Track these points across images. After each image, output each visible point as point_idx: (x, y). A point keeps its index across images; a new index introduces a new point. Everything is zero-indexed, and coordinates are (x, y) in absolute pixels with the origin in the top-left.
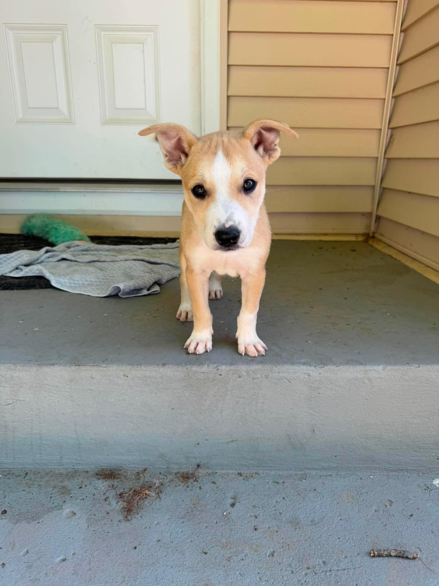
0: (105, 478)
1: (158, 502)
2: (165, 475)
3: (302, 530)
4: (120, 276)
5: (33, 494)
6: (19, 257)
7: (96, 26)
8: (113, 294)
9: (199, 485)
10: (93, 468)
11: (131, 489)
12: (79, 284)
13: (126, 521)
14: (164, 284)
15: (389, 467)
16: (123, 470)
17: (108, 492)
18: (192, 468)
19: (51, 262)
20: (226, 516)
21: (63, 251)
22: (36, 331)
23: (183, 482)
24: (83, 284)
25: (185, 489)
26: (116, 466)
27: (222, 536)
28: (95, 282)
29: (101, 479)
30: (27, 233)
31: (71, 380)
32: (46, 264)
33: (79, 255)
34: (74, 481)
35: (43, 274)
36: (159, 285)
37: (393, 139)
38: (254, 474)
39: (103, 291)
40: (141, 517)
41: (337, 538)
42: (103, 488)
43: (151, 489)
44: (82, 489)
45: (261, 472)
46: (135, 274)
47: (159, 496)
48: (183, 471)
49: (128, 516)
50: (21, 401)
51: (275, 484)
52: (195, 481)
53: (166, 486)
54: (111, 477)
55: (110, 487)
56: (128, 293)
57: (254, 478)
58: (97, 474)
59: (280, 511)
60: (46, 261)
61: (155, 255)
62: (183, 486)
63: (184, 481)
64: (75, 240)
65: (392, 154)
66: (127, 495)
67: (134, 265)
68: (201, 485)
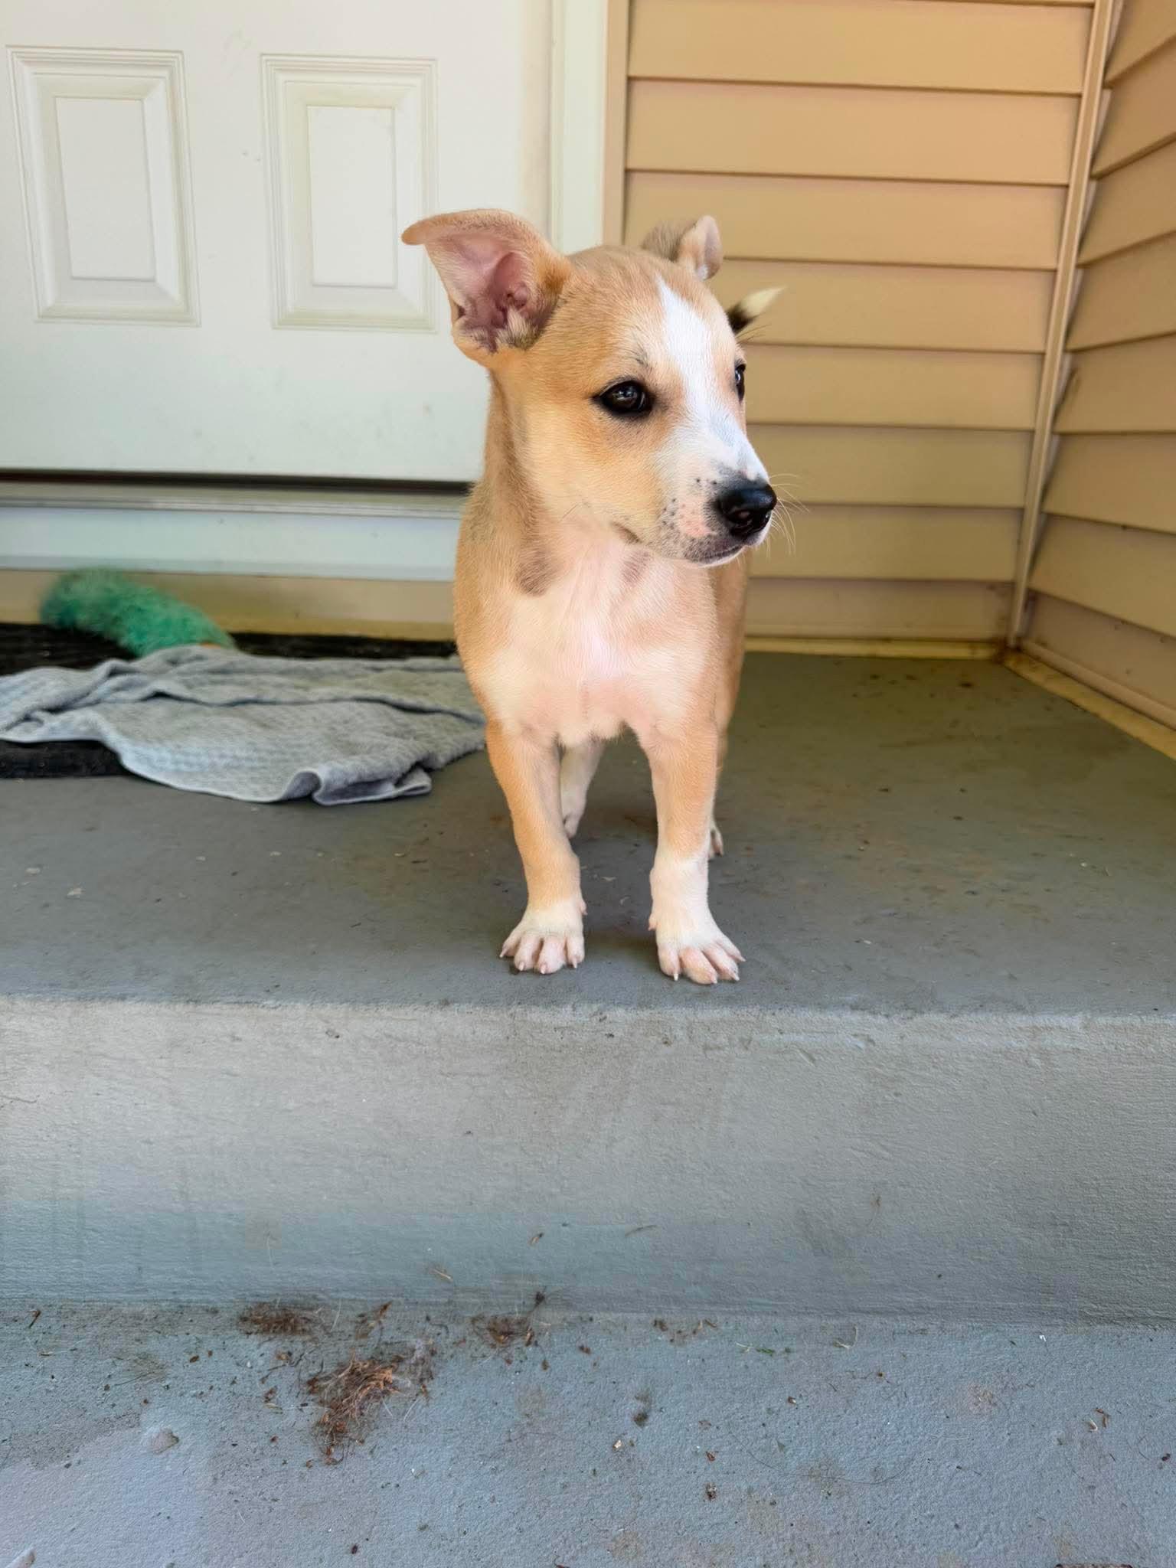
0: (265, 1331)
1: (423, 1407)
2: (441, 1326)
3: (846, 1498)
4: (317, 743)
5: (53, 1377)
6: (35, 688)
7: (264, 58)
8: (297, 794)
9: (542, 1356)
10: (231, 1301)
11: (341, 1367)
12: (200, 765)
13: (328, 1464)
14: (441, 770)
15: (1094, 1310)
16: (318, 1305)
17: (275, 1374)
18: (519, 1306)
19: (124, 701)
20: (622, 1452)
21: (158, 673)
22: (74, 898)
23: (493, 1346)
24: (213, 765)
25: (501, 1367)
26: (300, 1296)
27: (612, 1517)
28: (248, 759)
29: (256, 1333)
30: (61, 622)
31: (173, 1044)
32: (109, 706)
33: (202, 684)
34: (176, 1340)
35: (99, 734)
36: (429, 770)
37: (1078, 381)
38: (701, 1323)
39: (269, 786)
40: (372, 1452)
41: (952, 1524)
42: (261, 1362)
43: (402, 1367)
44: (197, 1362)
45: (720, 1318)
46: (361, 739)
47: (424, 1387)
48: (492, 1313)
49: (333, 1450)
50: (27, 1104)
51: (761, 1355)
52: (528, 1344)
53: (445, 1357)
54: (285, 1330)
55: (279, 1357)
56: (342, 793)
57: (702, 1338)
58: (244, 1319)
59: (781, 1441)
60: (110, 698)
61: (415, 688)
62: (494, 1358)
63: (498, 1345)
64: (191, 642)
65: (1072, 422)
66: (331, 1383)
67: (359, 714)
68: (547, 1356)
